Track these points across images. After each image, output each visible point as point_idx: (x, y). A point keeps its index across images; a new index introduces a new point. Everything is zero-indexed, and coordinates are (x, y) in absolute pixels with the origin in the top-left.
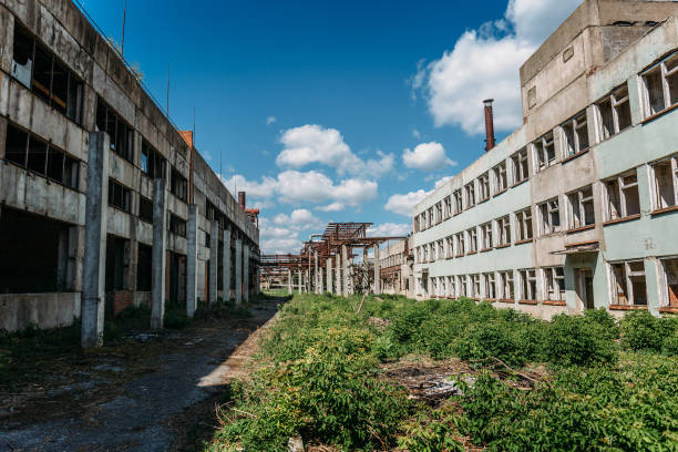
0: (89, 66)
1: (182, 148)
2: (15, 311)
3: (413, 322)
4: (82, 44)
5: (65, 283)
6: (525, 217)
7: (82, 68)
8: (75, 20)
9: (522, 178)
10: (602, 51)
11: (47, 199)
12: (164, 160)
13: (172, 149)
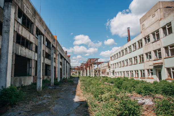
0: (35, 19)
1: (54, 40)
2: (18, 81)
3: (120, 83)
4: (33, 14)
5: (29, 74)
6: (141, 57)
7: (33, 20)
8: (31, 8)
9: (140, 47)
10: (163, 14)
11: (25, 52)
12: (51, 43)
13: (52, 40)
